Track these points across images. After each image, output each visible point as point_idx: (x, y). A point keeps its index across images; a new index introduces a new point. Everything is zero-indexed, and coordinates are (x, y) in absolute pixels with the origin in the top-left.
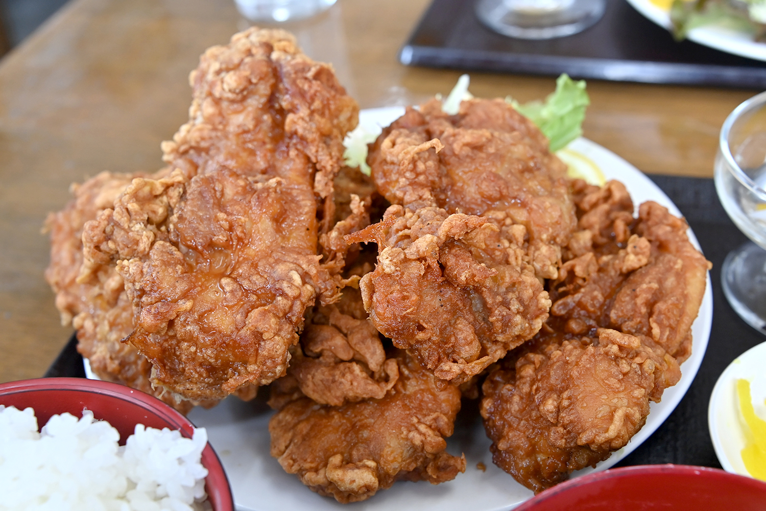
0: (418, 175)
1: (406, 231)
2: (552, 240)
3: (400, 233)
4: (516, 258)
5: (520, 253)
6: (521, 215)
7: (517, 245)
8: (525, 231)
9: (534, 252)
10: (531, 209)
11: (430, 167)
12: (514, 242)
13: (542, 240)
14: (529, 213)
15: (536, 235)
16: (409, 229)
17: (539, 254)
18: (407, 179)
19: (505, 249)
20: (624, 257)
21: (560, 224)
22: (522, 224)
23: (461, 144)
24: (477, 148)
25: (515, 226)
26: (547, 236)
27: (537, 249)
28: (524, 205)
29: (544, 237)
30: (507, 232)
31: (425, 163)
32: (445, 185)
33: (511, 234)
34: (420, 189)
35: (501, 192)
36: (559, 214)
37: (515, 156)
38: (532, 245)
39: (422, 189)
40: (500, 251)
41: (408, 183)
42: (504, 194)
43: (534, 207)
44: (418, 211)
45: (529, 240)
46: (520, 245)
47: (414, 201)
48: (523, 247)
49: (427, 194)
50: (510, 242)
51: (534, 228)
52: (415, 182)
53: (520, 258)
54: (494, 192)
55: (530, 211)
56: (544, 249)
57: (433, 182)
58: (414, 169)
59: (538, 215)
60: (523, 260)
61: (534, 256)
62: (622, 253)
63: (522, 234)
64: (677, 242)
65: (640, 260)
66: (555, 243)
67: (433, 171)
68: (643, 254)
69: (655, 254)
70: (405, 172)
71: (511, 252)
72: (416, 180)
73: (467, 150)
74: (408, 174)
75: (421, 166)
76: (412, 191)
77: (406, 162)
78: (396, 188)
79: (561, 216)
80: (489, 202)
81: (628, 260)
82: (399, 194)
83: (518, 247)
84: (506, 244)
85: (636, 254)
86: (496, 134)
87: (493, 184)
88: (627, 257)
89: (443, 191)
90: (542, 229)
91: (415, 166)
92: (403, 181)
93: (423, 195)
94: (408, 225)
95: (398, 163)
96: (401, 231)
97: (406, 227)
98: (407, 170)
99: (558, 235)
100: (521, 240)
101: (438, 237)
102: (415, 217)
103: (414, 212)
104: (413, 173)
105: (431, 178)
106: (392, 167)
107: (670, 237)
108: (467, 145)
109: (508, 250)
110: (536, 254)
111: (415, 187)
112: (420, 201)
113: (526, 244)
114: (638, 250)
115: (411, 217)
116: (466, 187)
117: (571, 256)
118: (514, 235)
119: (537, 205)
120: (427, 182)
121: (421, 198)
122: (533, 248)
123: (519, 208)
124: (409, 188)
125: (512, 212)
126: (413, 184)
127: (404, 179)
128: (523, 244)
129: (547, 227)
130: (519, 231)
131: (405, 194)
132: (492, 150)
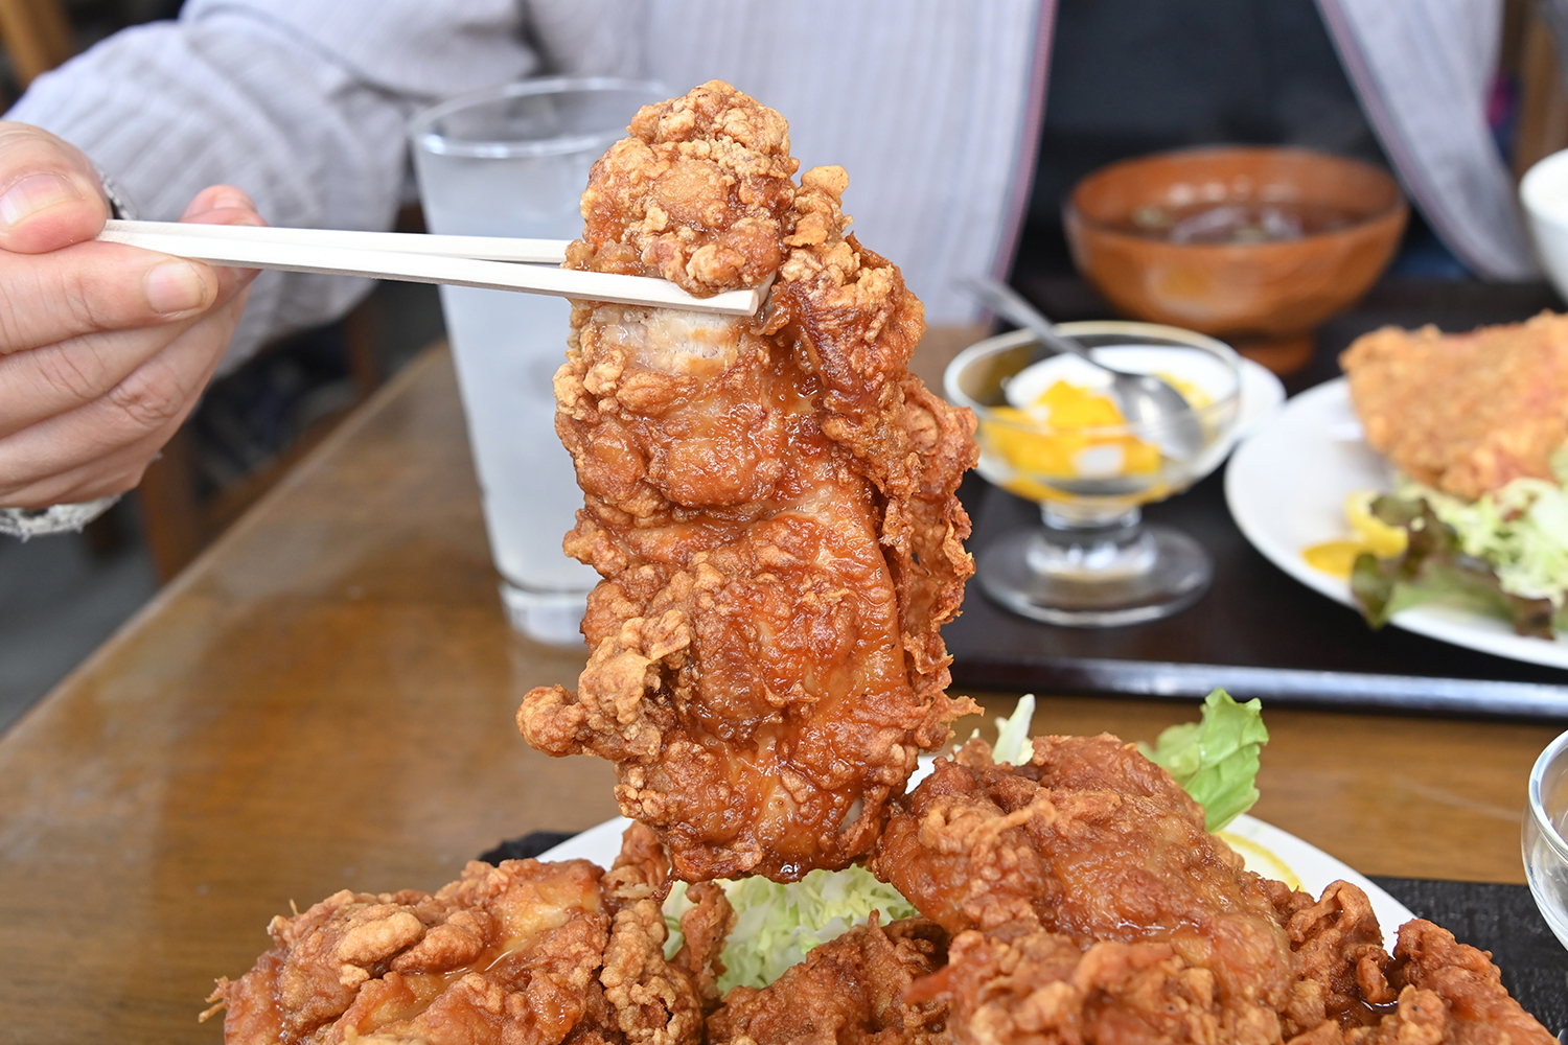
0: (1005, 873)
1: (1002, 981)
2: (1263, 997)
3: (990, 985)
4: (1205, 1033)
5: (1211, 1021)
6: (1202, 950)
7: (1202, 1006)
8: (1211, 980)
9: (1235, 1020)
10: (1218, 938)
11: (1027, 857)
12: (1196, 1001)
13: (1245, 998)
14: (1215, 946)
15: (1233, 987)
16: (1007, 975)
17: (1245, 1026)
18: (987, 881)
19: (1183, 1015)
20: (1397, 1029)
21: (1272, 967)
22: (1202, 966)
23: (1070, 817)
24: (1098, 823)
25: (1192, 971)
26: (1255, 990)
27: (1241, 1015)
28: (1204, 932)
29: (1250, 991)
30: (1179, 983)
31: (1015, 849)
32: (1051, 892)
33: (1187, 987)
34: (1011, 900)
35: (1158, 907)
36: (1272, 947)
37: (1169, 838)
38: (1229, 1007)
39: (1016, 899)
40: (1173, 1018)
41: (987, 888)
42: (1164, 909)
43: (1223, 934)
44: (1017, 942)
45: (1222, 998)
46: (1207, 1007)
47: (1005, 922)
48: (1213, 1012)
49: (1027, 911)
50: (1189, 1002)
51: (1229, 976)
52: (1001, 886)
53: (1212, 1033)
54: (1146, 906)
55: (1217, 942)
56: (1254, 1016)
57: (1033, 887)
58: (997, 863)
59: (1234, 949)
60: (1217, 1037)
61: (1235, 1028)
62: (1388, 1021)
63: (1209, 986)
64: (1487, 1000)
65: (1428, 1034)
66: (1268, 1004)
67: (1033, 866)
68: (1432, 1021)
69: (1452, 1024)
70: (980, 869)
71: (1194, 1021)
72: (1003, 882)
73: (1080, 829)
74: (987, 872)
75: (1010, 857)
76: (997, 905)
77: (984, 848)
78: (964, 900)
79: (1274, 952)
80: (1136, 926)
81: (1406, 1034)
82: (973, 911)
83: (1205, 1011)
84: (1184, 1006)
85: (1420, 1022)
86: (1128, 798)
87: (1141, 890)
88: (1402, 1028)
89: (1049, 905)
90: (1244, 975)
91: (999, 857)
92: (978, 886)
93: (1019, 911)
94: (1004, 968)
95: (965, 852)
96: (990, 979)
97: (998, 973)
98: (985, 864)
99: (1271, 989)
100: (1208, 997)
101: (1076, 989)
102: (1014, 955)
103: (1010, 944)
104: (995, 869)
105: (1029, 879)
106: (951, 861)
107: (1471, 989)
108: (1080, 818)
109: (1188, 1017)
110: (1239, 1025)
111: (1001, 896)
112: (1016, 923)
113: (1218, 1007)
114: (1421, 1013)
115: (1006, 955)
116: (1088, 897)
117: (1294, 1029)
118: (1193, 988)
119: (1229, 931)
120: (1023, 886)
121: (1014, 916)
122: (1231, 1014)
123: (1195, 936)
124: (991, 899)
125: (1182, 944)
126: (996, 889)
127: (980, 882)
128: (1213, 1006)
129: (1252, 972)
130: (1201, 979)
131: (983, 910)
132: (1126, 828)
